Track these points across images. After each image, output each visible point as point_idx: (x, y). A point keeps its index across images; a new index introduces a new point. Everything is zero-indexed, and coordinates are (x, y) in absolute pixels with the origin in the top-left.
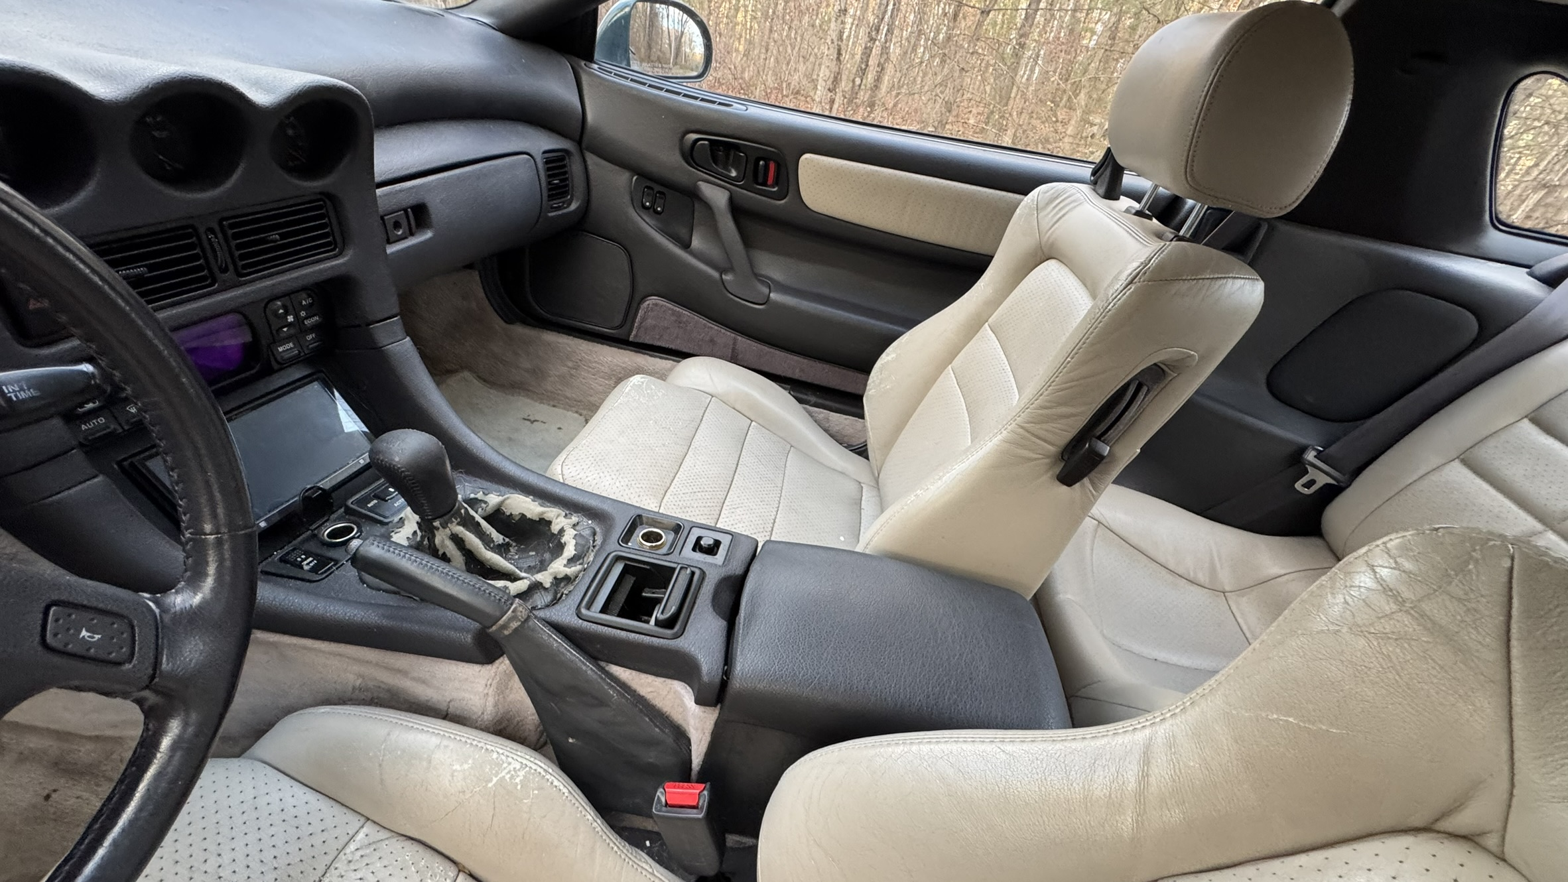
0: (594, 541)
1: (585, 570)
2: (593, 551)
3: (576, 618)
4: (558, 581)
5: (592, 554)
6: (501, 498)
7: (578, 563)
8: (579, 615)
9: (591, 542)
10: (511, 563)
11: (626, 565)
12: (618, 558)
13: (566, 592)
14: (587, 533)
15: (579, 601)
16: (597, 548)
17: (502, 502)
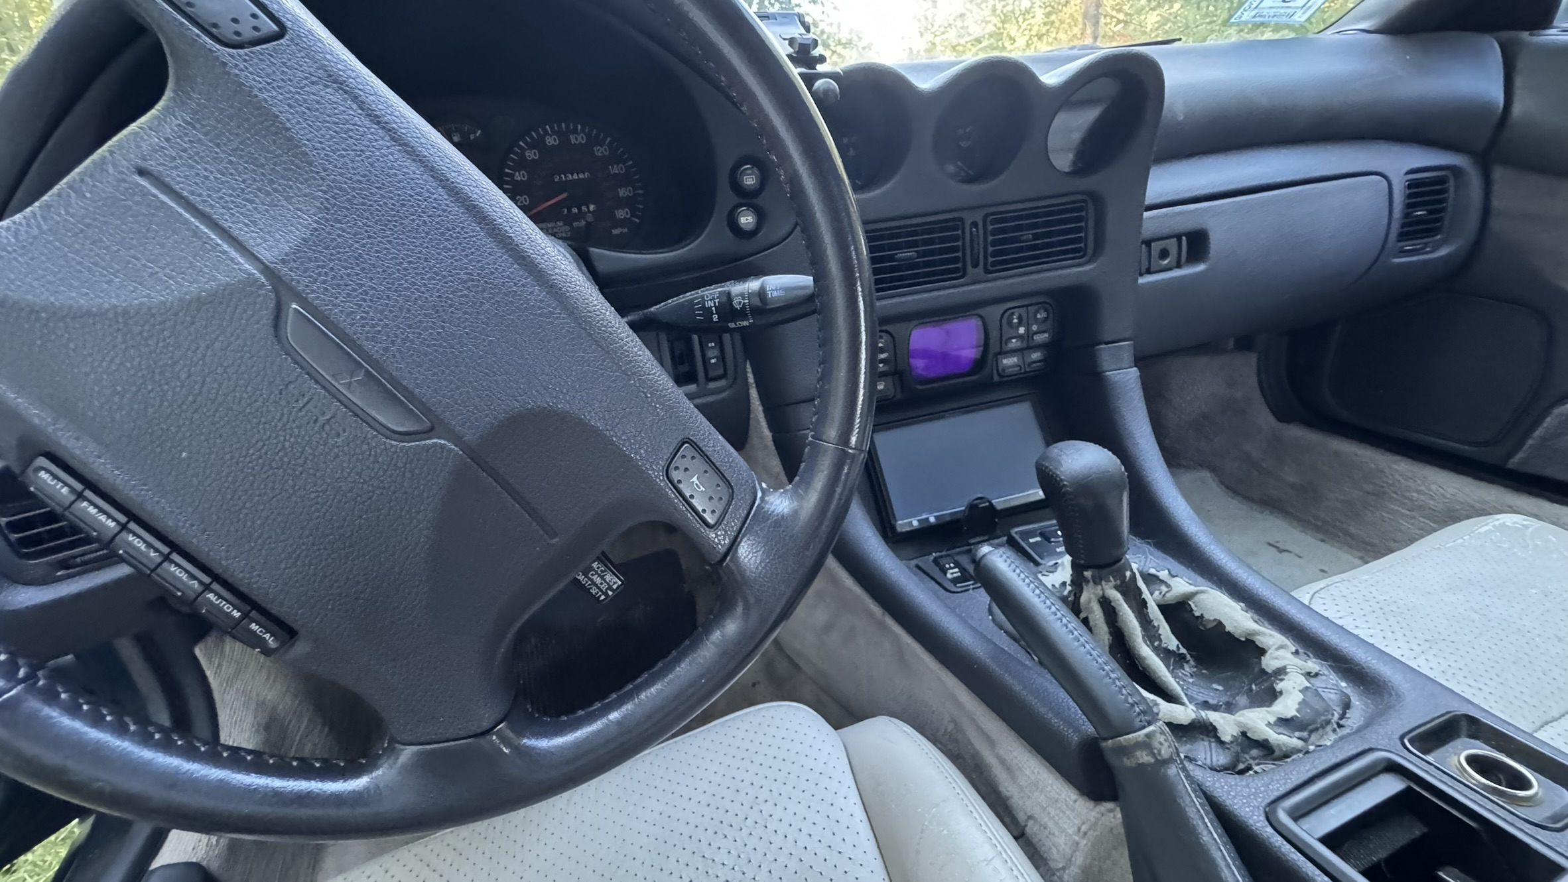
0: (1343, 716)
1: (1307, 752)
2: (1334, 731)
3: (1262, 818)
4: (1247, 741)
5: (1333, 737)
6: (1192, 589)
7: (1297, 734)
8: (1270, 819)
9: (1336, 716)
10: (1178, 683)
11: (1409, 790)
12: (1393, 768)
13: (1256, 768)
14: (1332, 697)
15: (1277, 794)
16: (1345, 731)
17: (1192, 595)
